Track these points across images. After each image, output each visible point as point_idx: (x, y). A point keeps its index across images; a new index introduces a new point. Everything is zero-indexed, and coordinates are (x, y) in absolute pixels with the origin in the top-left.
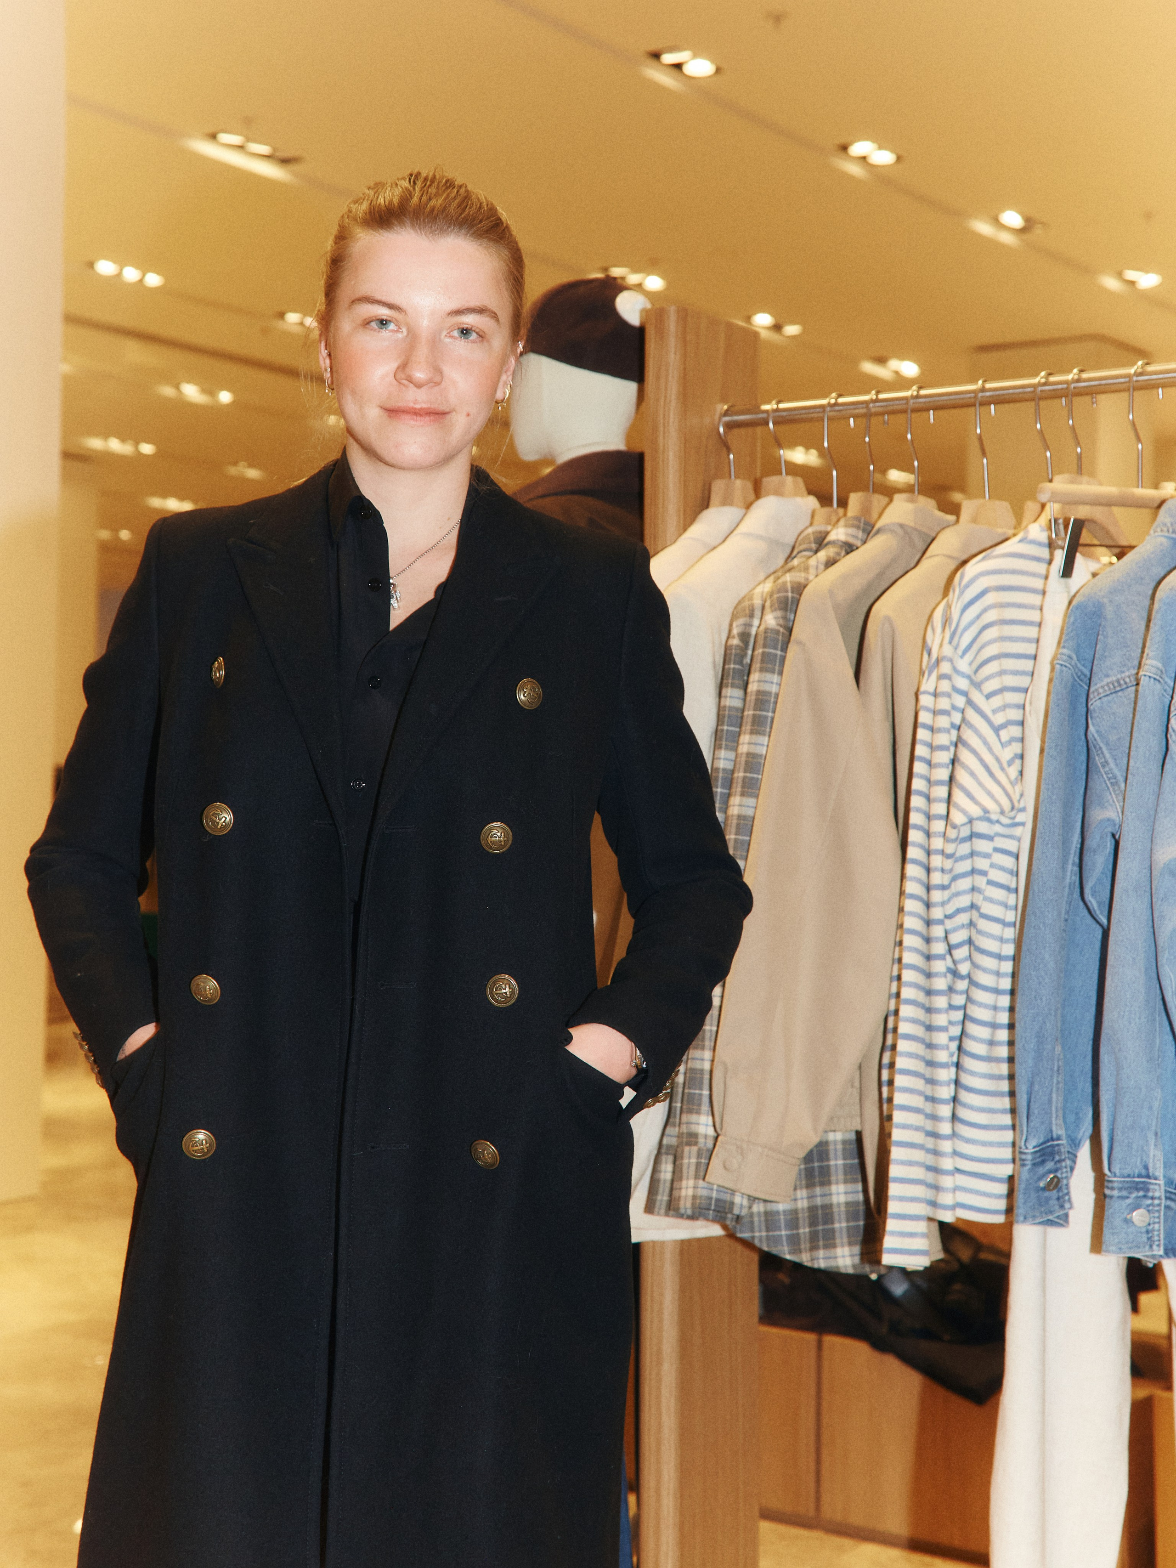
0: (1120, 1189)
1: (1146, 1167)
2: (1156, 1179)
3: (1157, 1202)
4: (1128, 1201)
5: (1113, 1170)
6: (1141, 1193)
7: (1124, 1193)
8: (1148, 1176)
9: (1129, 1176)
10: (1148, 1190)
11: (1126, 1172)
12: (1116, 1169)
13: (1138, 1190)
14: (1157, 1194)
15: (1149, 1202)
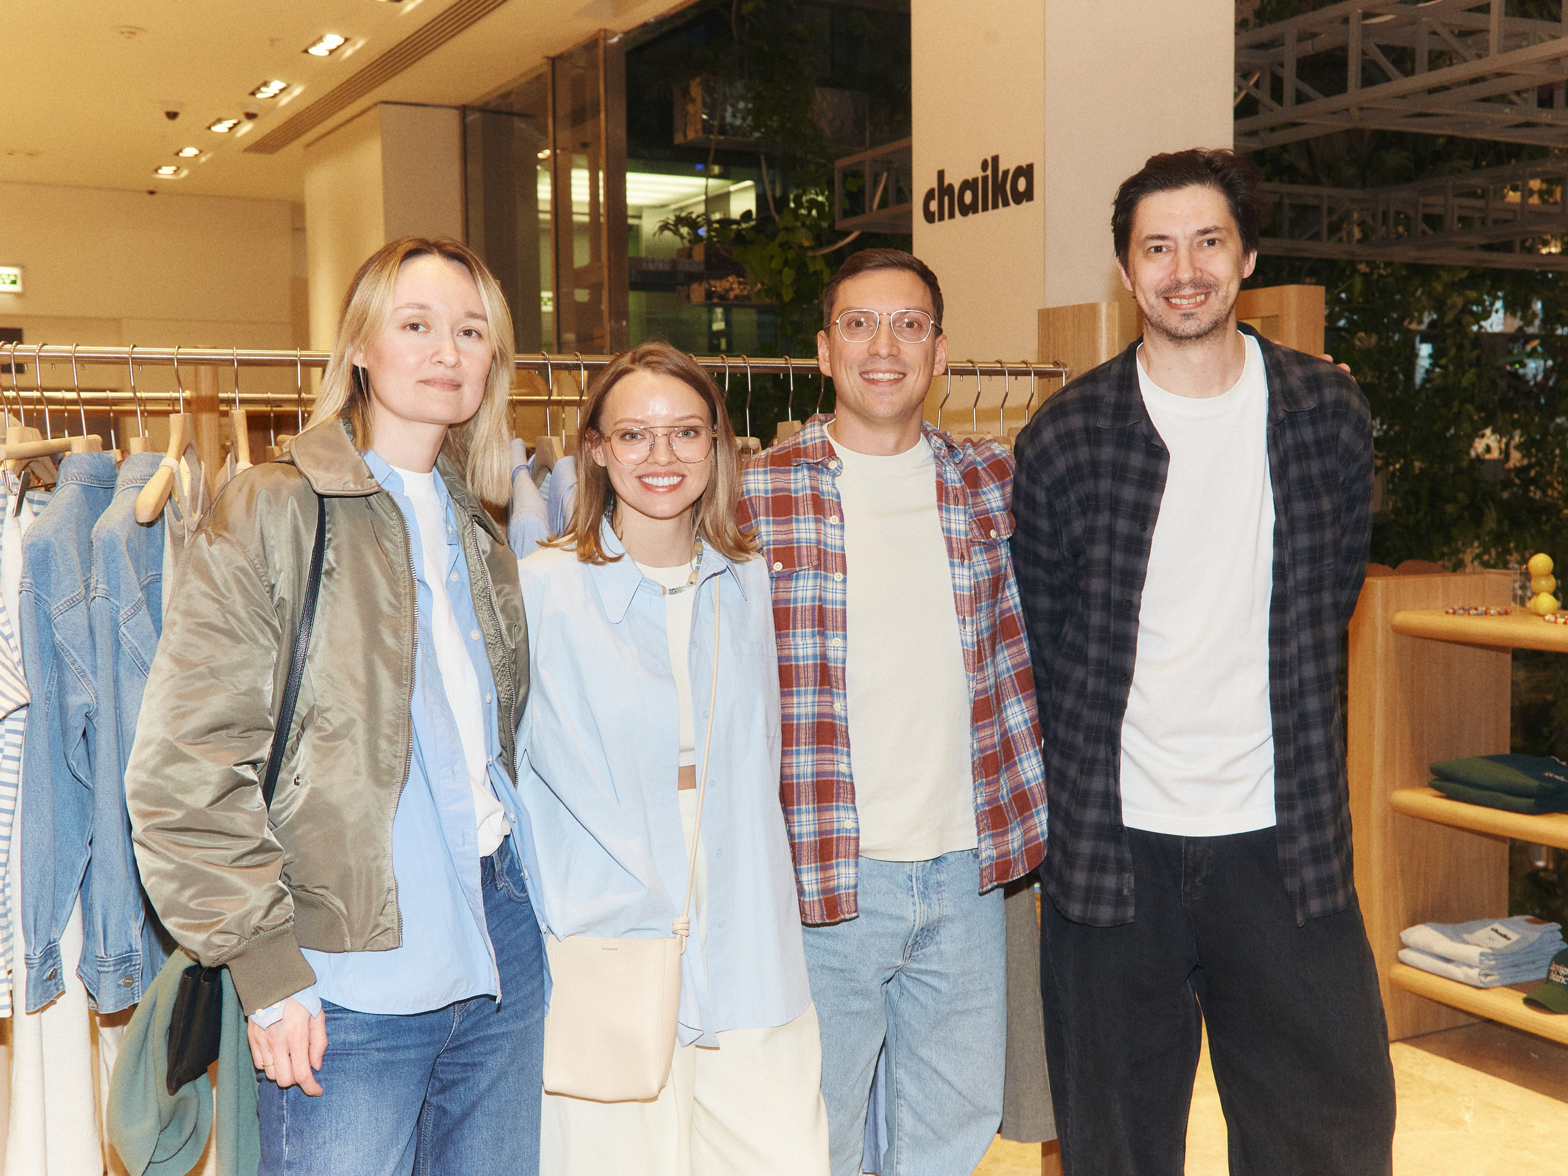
0: (114, 965)
1: (130, 946)
2: (137, 951)
3: (137, 967)
4: (119, 972)
5: (108, 953)
6: (128, 964)
7: (118, 967)
8: (131, 951)
9: (120, 955)
10: (131, 961)
11: (118, 952)
12: (111, 951)
13: (125, 962)
14: (138, 962)
15: (133, 968)
